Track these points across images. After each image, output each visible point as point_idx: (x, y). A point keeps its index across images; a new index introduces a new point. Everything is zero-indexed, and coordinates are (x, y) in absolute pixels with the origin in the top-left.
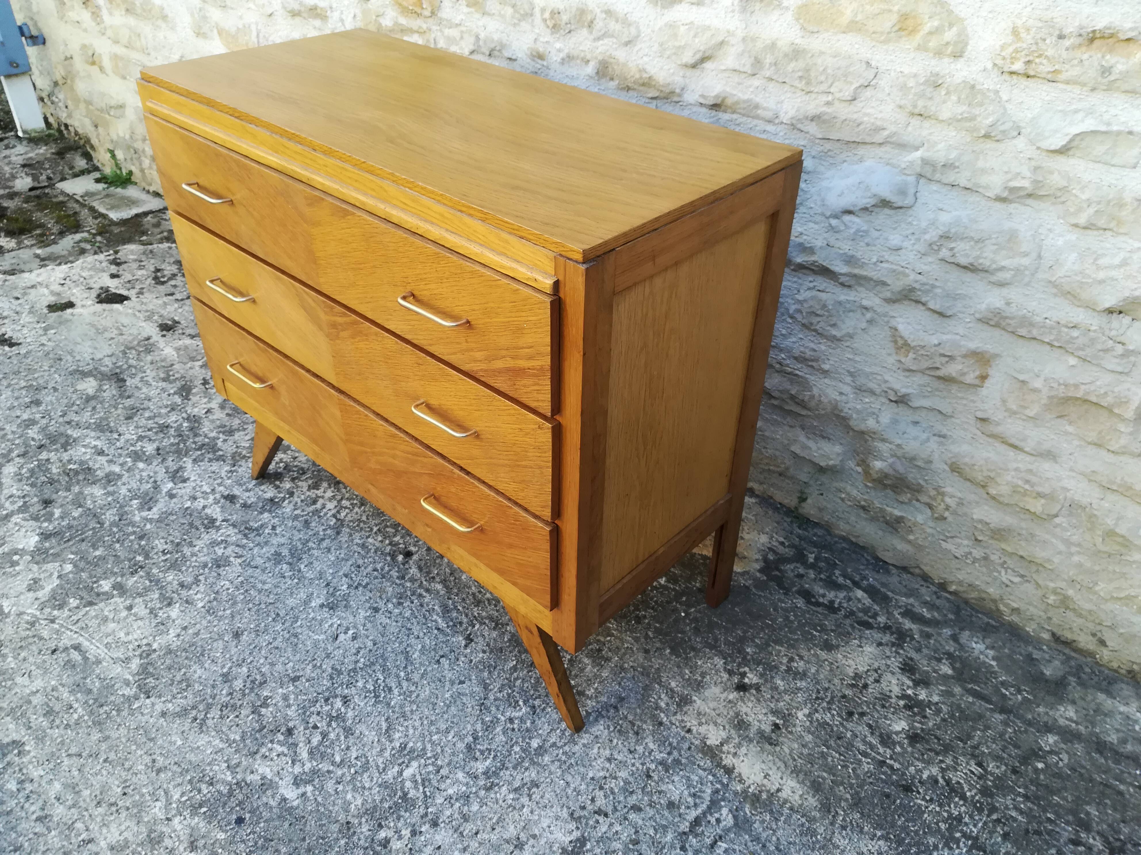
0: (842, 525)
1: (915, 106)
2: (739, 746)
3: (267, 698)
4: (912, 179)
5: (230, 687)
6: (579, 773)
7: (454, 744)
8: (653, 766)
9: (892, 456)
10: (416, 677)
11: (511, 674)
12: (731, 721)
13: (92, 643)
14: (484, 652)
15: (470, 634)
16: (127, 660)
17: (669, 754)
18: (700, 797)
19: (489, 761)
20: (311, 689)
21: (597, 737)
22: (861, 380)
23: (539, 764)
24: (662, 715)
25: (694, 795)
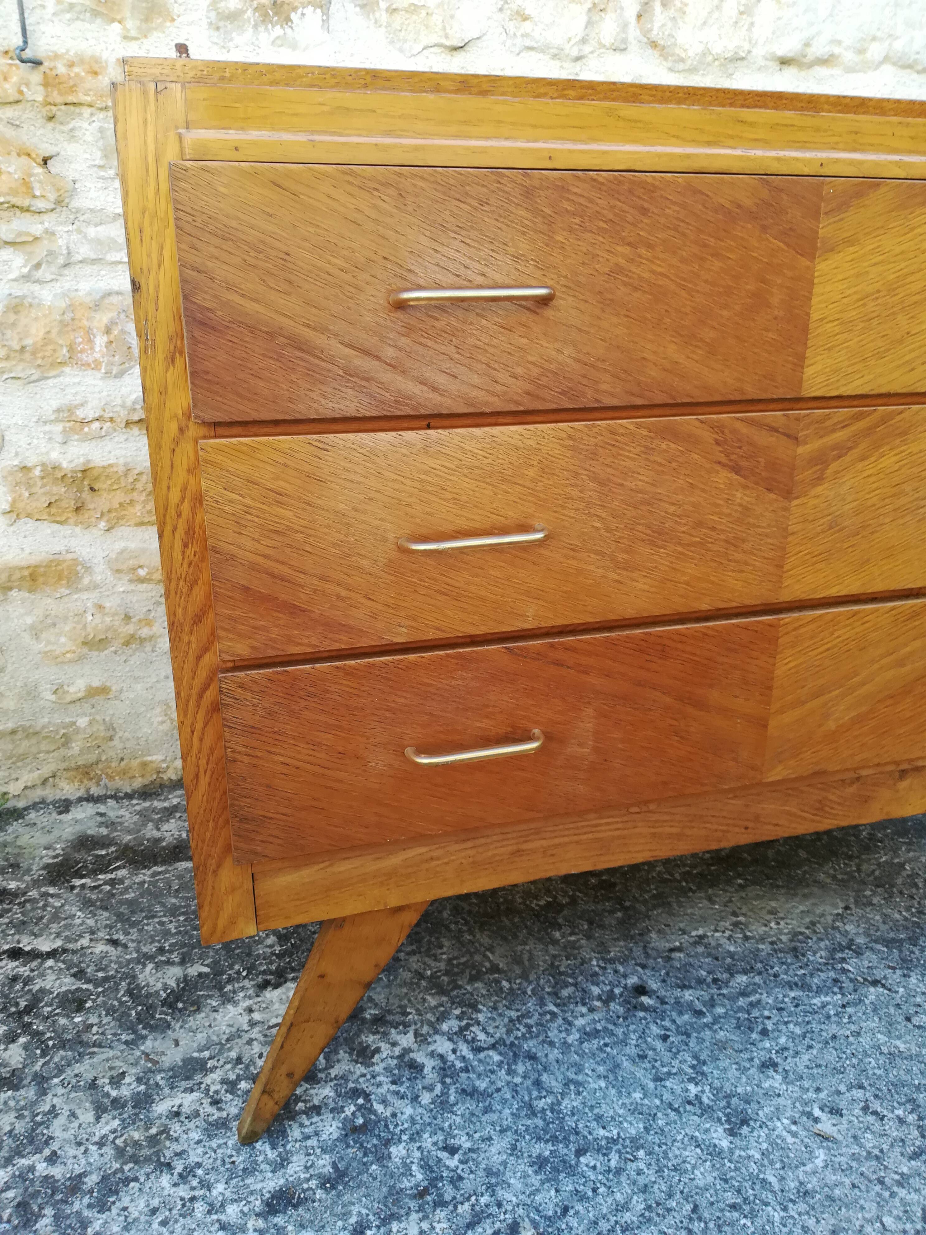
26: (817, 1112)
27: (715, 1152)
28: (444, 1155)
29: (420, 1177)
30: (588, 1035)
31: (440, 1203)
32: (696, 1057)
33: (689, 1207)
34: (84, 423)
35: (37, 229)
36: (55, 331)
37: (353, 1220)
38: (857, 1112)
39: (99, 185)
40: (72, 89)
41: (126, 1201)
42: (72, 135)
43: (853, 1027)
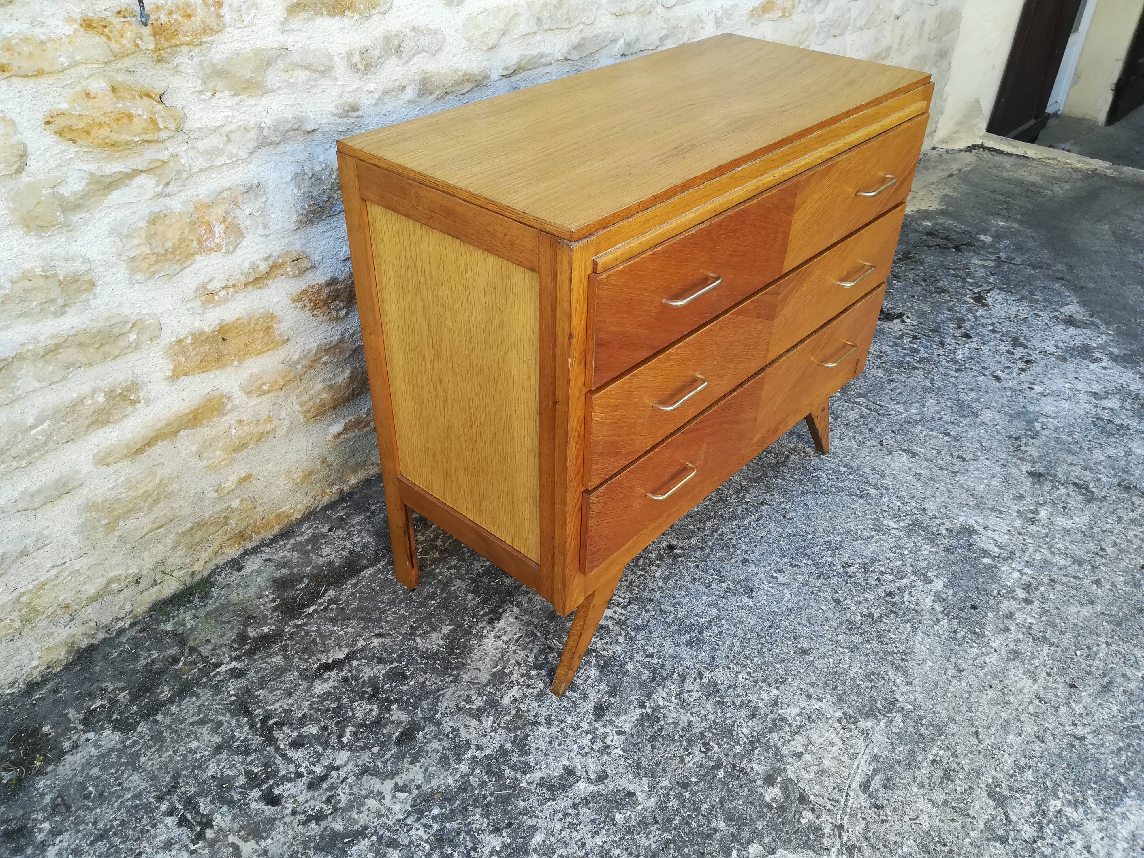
3: (863, 615)
5: (862, 643)
6: (857, 451)
8: (839, 422)
13: (856, 773)
14: (773, 495)
15: (757, 503)
16: (865, 733)
26: (775, 575)
27: (750, 609)
28: (649, 659)
29: (647, 673)
30: (666, 579)
31: (664, 679)
32: (715, 570)
33: (755, 634)
34: (213, 294)
35: (165, 155)
36: (186, 231)
37: (636, 702)
38: (789, 568)
39: (201, 106)
40: (175, 34)
41: (534, 746)
42: (176, 70)
43: (767, 530)
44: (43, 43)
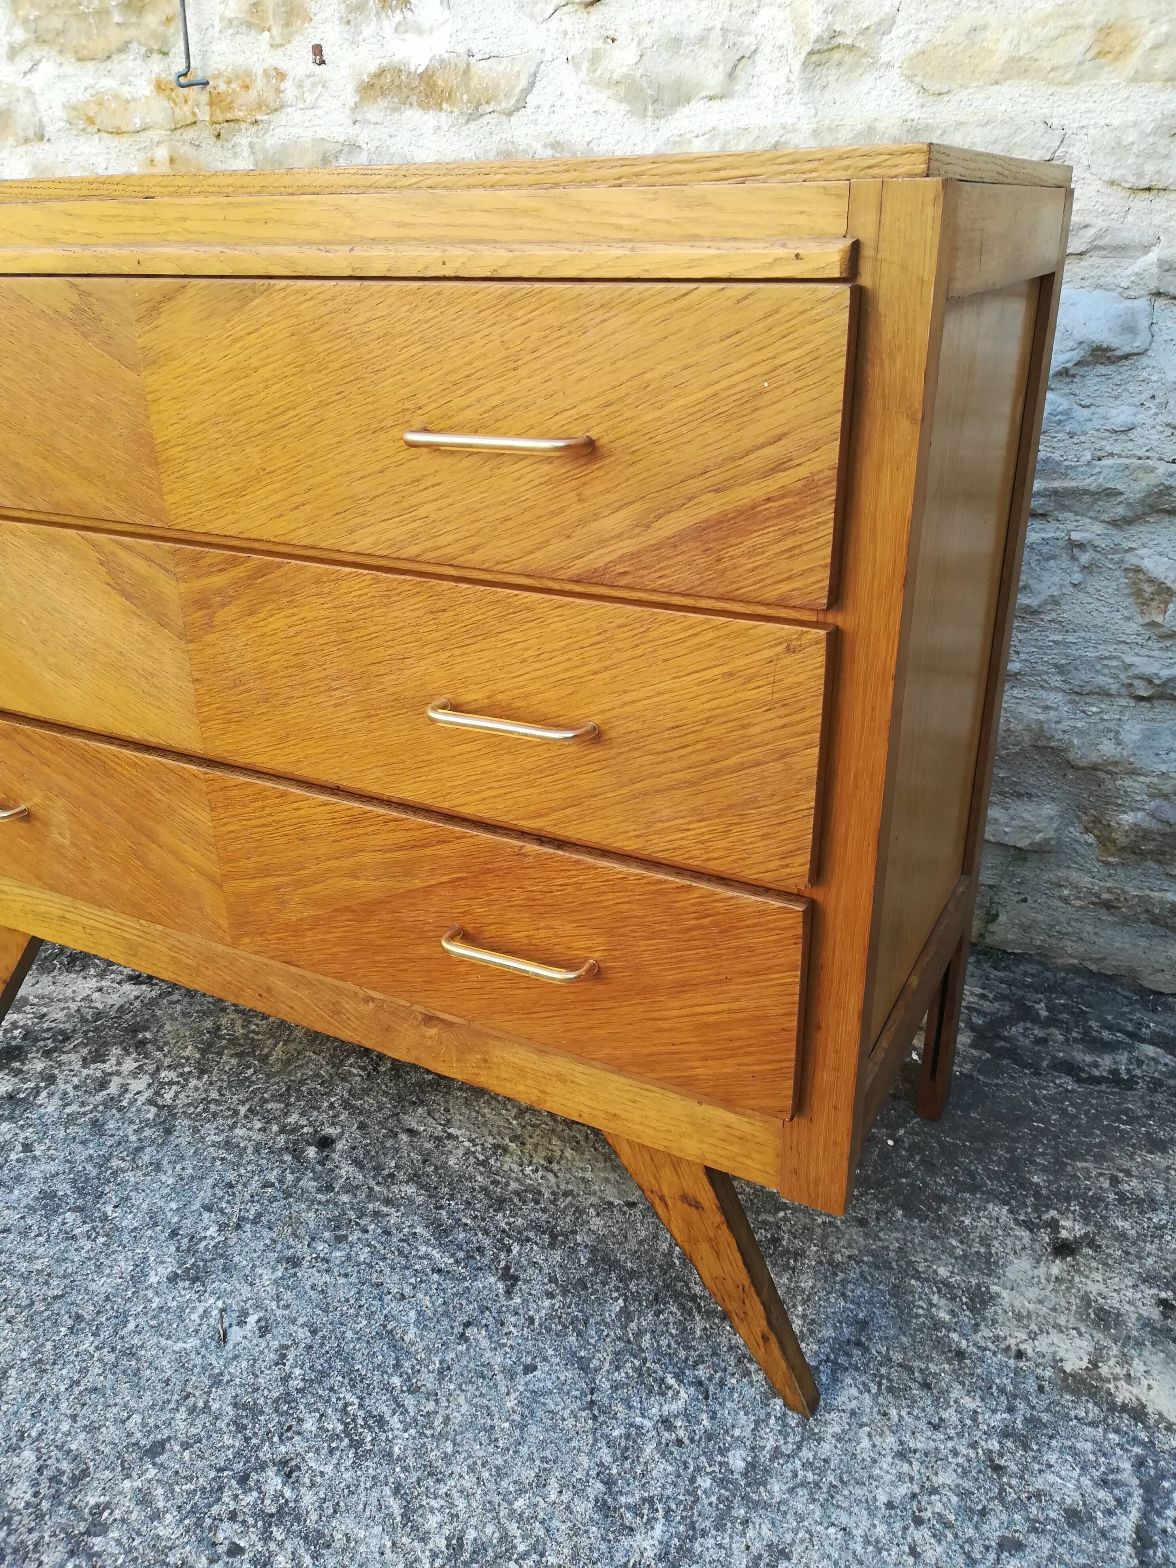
0: (1069, 945)
1: (1140, 175)
2: (1125, 1360)
3: (98, 1510)
4: (1142, 304)
6: (858, 1502)
7: (568, 1508)
8: (994, 1445)
9: (1152, 796)
10: (428, 1380)
11: (624, 1327)
12: (1082, 1315)
14: (550, 1295)
15: (507, 1268)
17: (1011, 1410)
18: (1117, 1484)
19: (659, 1527)
20: (200, 1464)
21: (853, 1413)
22: (1081, 677)
23: (766, 1506)
24: (954, 1336)
25: (1104, 1483)
26: (252, 1319)
32: (259, 1214)
44: (127, 102)
